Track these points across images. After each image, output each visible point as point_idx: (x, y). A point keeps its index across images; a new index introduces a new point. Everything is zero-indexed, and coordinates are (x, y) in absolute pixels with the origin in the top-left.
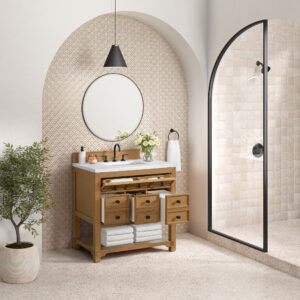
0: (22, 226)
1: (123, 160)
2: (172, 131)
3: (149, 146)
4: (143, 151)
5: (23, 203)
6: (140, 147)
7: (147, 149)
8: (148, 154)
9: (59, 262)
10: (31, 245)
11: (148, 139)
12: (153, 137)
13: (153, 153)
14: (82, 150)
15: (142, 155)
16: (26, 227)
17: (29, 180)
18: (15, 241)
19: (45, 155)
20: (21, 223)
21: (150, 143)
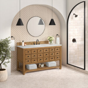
0: (2, 64)
3: (51, 40)
4: (50, 41)
5: (2, 57)
6: (49, 40)
7: (51, 41)
10: (5, 70)
11: (51, 38)
12: (53, 37)
13: (53, 42)
15: (49, 42)
16: (3, 64)
17: (4, 49)
19: (10, 42)
20: (2, 63)
21: (52, 39)
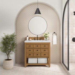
1: (40, 40)
2: (54, 33)
8: (46, 39)
9: (18, 66)
14: (28, 37)
18: (7, 59)
